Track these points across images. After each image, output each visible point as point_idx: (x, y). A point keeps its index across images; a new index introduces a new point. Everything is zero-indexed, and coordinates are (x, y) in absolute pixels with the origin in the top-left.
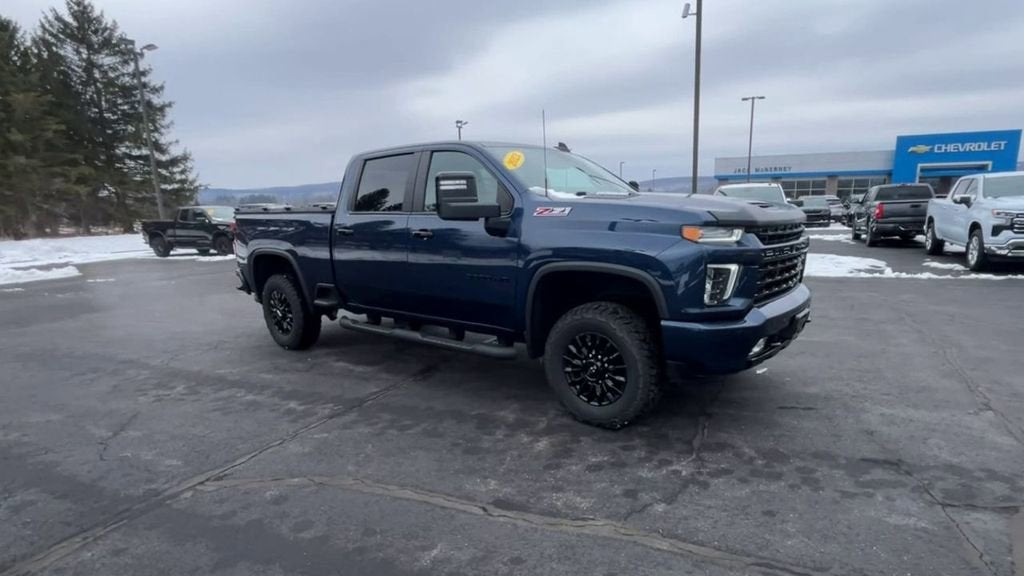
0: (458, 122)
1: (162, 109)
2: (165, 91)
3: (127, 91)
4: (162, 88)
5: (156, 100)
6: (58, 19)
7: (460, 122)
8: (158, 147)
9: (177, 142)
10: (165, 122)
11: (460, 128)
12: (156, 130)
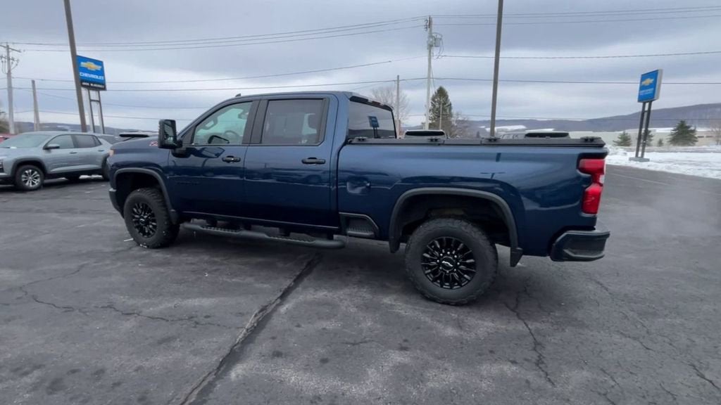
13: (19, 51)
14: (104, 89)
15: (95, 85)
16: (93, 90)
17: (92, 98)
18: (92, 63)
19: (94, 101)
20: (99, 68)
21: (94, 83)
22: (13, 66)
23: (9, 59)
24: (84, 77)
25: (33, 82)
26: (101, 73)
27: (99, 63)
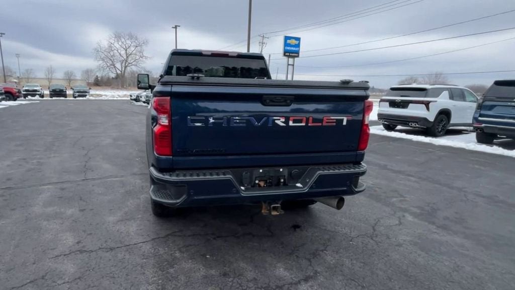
13: (268, 38)
14: (298, 56)
15: (293, 55)
16: (291, 58)
17: (289, 63)
18: (294, 40)
19: (290, 65)
20: (297, 42)
21: (292, 53)
22: (264, 47)
23: (263, 43)
24: (287, 50)
25: (270, 56)
26: (298, 46)
27: (298, 39)
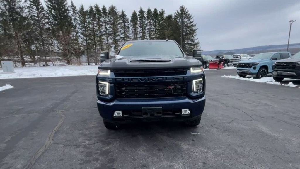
0: (290, 21)
1: (195, 31)
2: (196, 26)
3: (188, 27)
4: (196, 25)
5: (194, 28)
6: (178, 12)
7: (292, 21)
8: (193, 41)
9: (198, 39)
10: (195, 34)
11: (291, 23)
12: (193, 36)
